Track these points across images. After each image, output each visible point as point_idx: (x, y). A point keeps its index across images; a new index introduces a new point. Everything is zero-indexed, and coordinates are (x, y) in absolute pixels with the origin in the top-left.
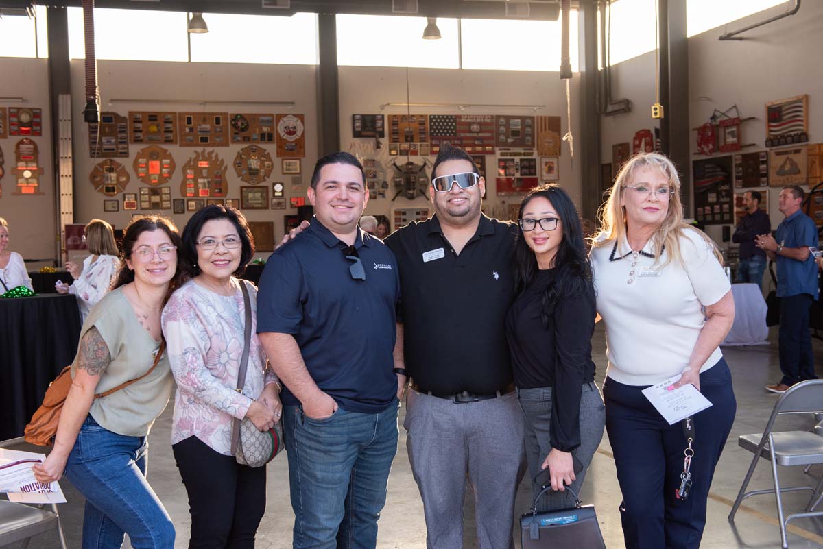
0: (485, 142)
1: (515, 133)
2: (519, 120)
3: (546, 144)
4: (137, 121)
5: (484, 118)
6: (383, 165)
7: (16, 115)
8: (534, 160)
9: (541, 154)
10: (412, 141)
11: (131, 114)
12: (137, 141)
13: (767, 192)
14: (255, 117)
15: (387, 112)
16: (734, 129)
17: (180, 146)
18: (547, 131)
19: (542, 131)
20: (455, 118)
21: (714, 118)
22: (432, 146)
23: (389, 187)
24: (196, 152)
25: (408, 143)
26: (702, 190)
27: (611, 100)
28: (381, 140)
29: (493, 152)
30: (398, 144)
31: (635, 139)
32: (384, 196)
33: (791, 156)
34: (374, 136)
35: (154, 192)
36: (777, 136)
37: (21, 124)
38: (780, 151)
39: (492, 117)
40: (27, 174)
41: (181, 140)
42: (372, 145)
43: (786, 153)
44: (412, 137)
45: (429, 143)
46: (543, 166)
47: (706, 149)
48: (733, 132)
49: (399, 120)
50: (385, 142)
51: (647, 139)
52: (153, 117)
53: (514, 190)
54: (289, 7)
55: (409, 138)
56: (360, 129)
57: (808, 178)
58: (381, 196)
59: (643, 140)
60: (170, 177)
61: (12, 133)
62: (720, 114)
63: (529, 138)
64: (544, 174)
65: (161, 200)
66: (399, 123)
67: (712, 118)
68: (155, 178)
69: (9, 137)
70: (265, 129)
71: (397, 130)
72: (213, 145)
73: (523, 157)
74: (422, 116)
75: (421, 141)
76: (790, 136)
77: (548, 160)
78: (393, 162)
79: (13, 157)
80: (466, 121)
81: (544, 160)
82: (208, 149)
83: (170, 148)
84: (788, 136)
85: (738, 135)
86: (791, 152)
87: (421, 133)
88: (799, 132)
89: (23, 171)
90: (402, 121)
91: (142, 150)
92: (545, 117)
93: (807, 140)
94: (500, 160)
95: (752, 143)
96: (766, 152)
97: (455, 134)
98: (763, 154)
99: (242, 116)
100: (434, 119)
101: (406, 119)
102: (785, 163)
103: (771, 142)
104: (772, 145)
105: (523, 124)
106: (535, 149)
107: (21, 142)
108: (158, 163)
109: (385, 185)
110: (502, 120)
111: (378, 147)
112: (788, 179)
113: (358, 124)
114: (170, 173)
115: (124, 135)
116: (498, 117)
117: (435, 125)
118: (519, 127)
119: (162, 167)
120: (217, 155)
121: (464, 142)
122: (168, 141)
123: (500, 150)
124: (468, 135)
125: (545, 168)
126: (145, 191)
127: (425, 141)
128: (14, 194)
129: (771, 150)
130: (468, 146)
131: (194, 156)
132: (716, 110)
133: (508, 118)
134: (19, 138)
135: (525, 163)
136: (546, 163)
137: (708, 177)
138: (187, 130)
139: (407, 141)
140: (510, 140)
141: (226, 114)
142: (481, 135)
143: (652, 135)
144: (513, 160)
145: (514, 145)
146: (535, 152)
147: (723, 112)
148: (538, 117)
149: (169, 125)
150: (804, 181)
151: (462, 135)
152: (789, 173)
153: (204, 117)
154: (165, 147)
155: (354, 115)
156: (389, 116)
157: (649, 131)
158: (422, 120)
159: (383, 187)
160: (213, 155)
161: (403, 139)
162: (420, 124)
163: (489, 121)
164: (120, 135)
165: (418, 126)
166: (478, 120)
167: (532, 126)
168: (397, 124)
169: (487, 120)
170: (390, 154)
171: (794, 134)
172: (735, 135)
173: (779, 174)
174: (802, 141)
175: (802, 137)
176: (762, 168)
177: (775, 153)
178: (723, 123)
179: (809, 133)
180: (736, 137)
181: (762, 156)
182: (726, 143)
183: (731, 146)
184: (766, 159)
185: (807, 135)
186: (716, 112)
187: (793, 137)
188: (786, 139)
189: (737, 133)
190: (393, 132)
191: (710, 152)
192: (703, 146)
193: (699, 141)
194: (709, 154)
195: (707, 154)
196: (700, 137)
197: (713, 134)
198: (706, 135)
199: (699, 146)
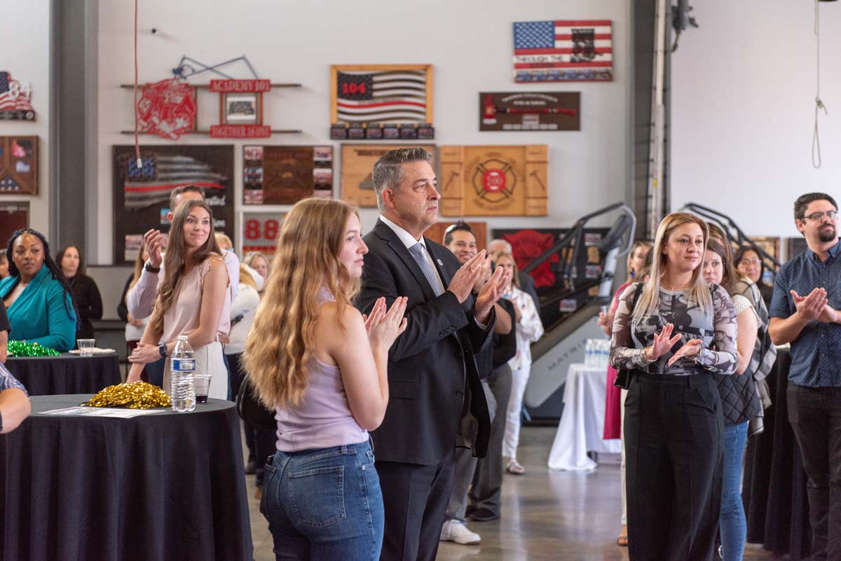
16: (251, 99)
21: (178, 71)
26: (147, 203)
36: (361, 123)
38: (368, 148)
47: (164, 127)
48: (249, 104)
62: (202, 68)
67: (175, 72)
76: (394, 127)
84: (386, 127)
85: (259, 111)
88: (416, 123)
93: (432, 137)
95: (297, 129)
96: (332, 147)
103: (338, 132)
104: (348, 137)
129: (343, 145)
132: (184, 58)
137: (162, 180)
147: (210, 64)
171: (402, 125)
172: (252, 110)
173: (363, 186)
174: (420, 137)
175: (421, 131)
176: (319, 174)
177: (355, 150)
178: (222, 86)
179: (436, 125)
180: (252, 113)
181: (318, 153)
182: (224, 122)
183: (244, 129)
184: (329, 159)
185: (433, 129)
186: (186, 62)
187: (400, 130)
188: (382, 130)
189: (254, 106)
191: (178, 133)
192: (155, 120)
193: (145, 110)
194: (174, 136)
195: (167, 136)
196: (148, 102)
197: (187, 101)
198: (167, 101)
199: (145, 119)
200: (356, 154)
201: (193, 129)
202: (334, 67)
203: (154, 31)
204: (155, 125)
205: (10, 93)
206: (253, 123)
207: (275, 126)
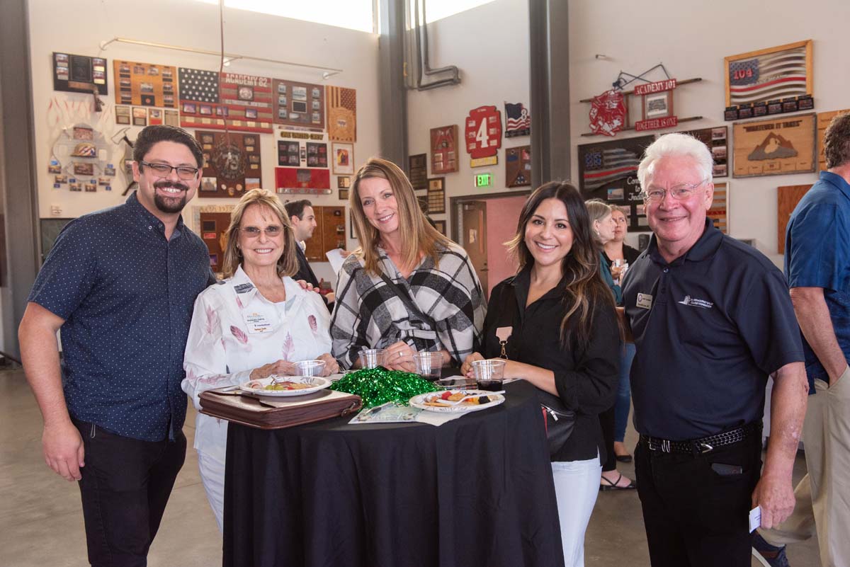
0: (261, 115)
1: (299, 107)
2: (304, 89)
3: (339, 125)
5: (258, 81)
6: (107, 139)
8: (324, 146)
9: (332, 138)
10: (152, 104)
13: (728, 185)
15: (114, 54)
16: (664, 96)
18: (341, 108)
19: (333, 106)
20: (217, 77)
21: (617, 84)
22: (183, 114)
23: (117, 172)
25: (148, 108)
26: (598, 185)
27: (428, 68)
28: (102, 98)
29: (270, 131)
30: (131, 107)
31: (468, 120)
32: (108, 188)
33: (776, 132)
34: (91, 92)
36: (749, 103)
38: (755, 124)
39: (269, 80)
42: (87, 105)
43: (768, 127)
44: (152, 98)
45: (178, 110)
46: (335, 154)
47: (606, 127)
48: (662, 101)
49: (132, 70)
50: (109, 101)
51: (490, 118)
53: (299, 185)
55: (148, 99)
56: (65, 78)
57: (814, 162)
58: (104, 187)
59: (484, 121)
62: (632, 78)
63: (316, 115)
64: (336, 165)
66: (132, 74)
67: (615, 85)
71: (129, 85)
73: (310, 140)
74: (167, 67)
75: (166, 106)
76: (778, 102)
77: (341, 147)
78: (123, 135)
80: (233, 82)
81: (337, 147)
84: (770, 103)
85: (670, 106)
86: (778, 126)
87: (166, 93)
88: (796, 96)
90: (136, 72)
92: (337, 88)
93: (812, 107)
94: (280, 143)
95: (699, 116)
96: (726, 127)
97: (217, 100)
98: (719, 131)
100: (183, 73)
101: (143, 69)
102: (766, 142)
103: (732, 113)
104: (739, 118)
105: (309, 93)
106: (325, 130)
109: (110, 171)
110: (282, 87)
111: (98, 109)
112: (772, 166)
113: (63, 68)
116: (277, 81)
117: (187, 83)
118: (305, 99)
121: (231, 112)
123: (280, 128)
124: (235, 102)
125: (338, 159)
127: (172, 106)
129: (734, 124)
130: (236, 119)
132: (621, 73)
133: (291, 84)
135: (313, 149)
136: (339, 151)
137: (608, 167)
139: (144, 103)
140: (293, 116)
142: (254, 104)
143: (499, 112)
144: (297, 144)
145: (298, 122)
146: (325, 134)
147: (637, 76)
148: (327, 87)
150: (808, 166)
151: (227, 102)
152: (774, 156)
155: (55, 54)
156: (116, 62)
157: (494, 108)
158: (167, 74)
159: (106, 174)
161: (139, 100)
162: (164, 80)
163: (265, 85)
165: (162, 83)
166: (250, 83)
167: (321, 99)
168: (129, 76)
169: (261, 84)
170: (118, 122)
171: (784, 99)
172: (664, 105)
173: (751, 158)
174: (801, 108)
175: (801, 102)
176: (716, 151)
177: (744, 128)
178: (643, 90)
179: (815, 96)
180: (664, 108)
181: (715, 134)
182: (646, 118)
183: (658, 121)
184: (724, 137)
185: (812, 99)
186: (623, 76)
187: (782, 105)
188: (767, 106)
189: (666, 102)
190: (125, 88)
191: (615, 131)
192: (600, 123)
193: (594, 117)
194: (612, 134)
195: (609, 135)
196: (596, 111)
197: (620, 106)
198: (607, 108)
199: (594, 124)
200: (745, 130)
201: (625, 127)
202: (725, 58)
203: (597, 56)
204: (600, 127)
205: (522, 118)
206: (666, 115)
207: (681, 117)
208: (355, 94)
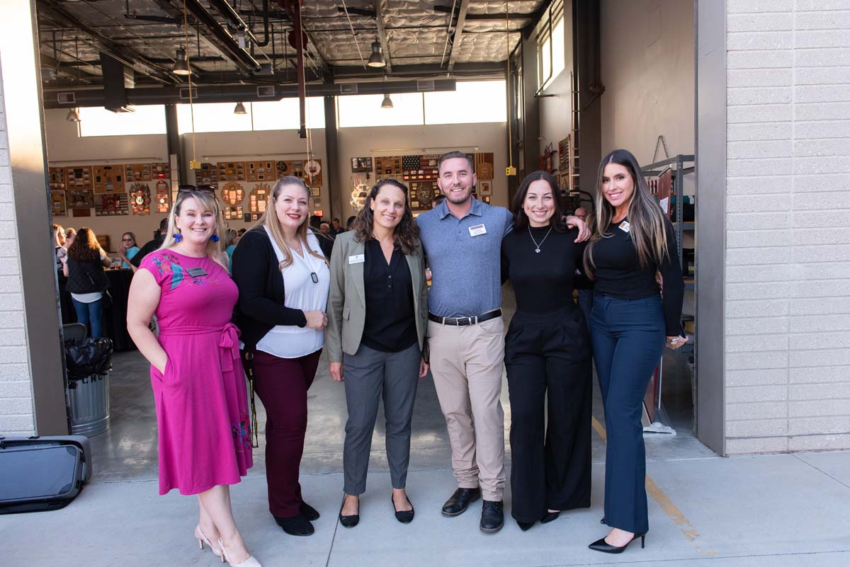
3: (483, 171)
4: (223, 168)
7: (155, 168)
10: (390, 173)
11: (218, 163)
12: (223, 180)
14: (290, 162)
15: (374, 155)
17: (248, 181)
18: (484, 163)
19: (479, 163)
20: (419, 158)
22: (404, 176)
24: (257, 185)
28: (370, 173)
34: (366, 172)
35: (233, 209)
36: (561, 164)
37: (158, 173)
40: (162, 201)
41: (248, 178)
42: (364, 177)
44: (390, 170)
45: (402, 174)
46: (481, 185)
49: (382, 160)
50: (373, 174)
52: (231, 165)
54: (274, 96)
55: (389, 171)
56: (356, 167)
60: (242, 201)
61: (154, 178)
64: (481, 191)
65: (237, 214)
66: (382, 162)
68: (233, 201)
69: (153, 180)
70: (297, 170)
71: (381, 166)
72: (267, 180)
74: (397, 157)
75: (396, 173)
77: (484, 182)
79: (155, 191)
80: (427, 159)
81: (482, 182)
82: (264, 183)
83: (241, 183)
85: (551, 163)
87: (396, 168)
89: (160, 199)
90: (384, 161)
91: (226, 185)
92: (482, 154)
97: (419, 168)
99: (283, 163)
100: (404, 158)
101: (386, 159)
107: (159, 183)
108: (234, 192)
111: (368, 178)
113: (355, 164)
114: (243, 198)
115: (215, 176)
117: (405, 162)
119: (237, 194)
120: (269, 187)
121: (426, 172)
122: (240, 179)
124: (428, 167)
125: (482, 188)
126: (227, 208)
127: (399, 173)
128: (157, 212)
130: (428, 175)
131: (255, 187)
132: (546, 146)
134: (157, 181)
136: (483, 184)
138: (251, 172)
139: (387, 173)
141: (274, 161)
148: (477, 154)
149: (240, 170)
151: (424, 168)
153: (261, 164)
154: (239, 182)
155: (352, 159)
156: (375, 158)
158: (397, 160)
160: (267, 186)
161: (385, 172)
162: (396, 162)
164: (212, 177)
168: (380, 163)
190: (378, 168)
208: (493, 157)
